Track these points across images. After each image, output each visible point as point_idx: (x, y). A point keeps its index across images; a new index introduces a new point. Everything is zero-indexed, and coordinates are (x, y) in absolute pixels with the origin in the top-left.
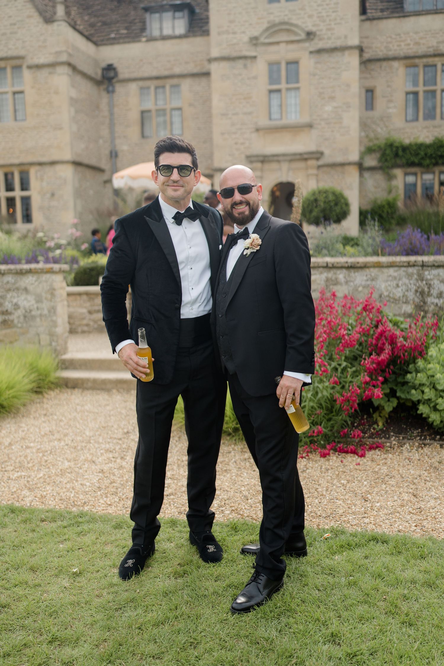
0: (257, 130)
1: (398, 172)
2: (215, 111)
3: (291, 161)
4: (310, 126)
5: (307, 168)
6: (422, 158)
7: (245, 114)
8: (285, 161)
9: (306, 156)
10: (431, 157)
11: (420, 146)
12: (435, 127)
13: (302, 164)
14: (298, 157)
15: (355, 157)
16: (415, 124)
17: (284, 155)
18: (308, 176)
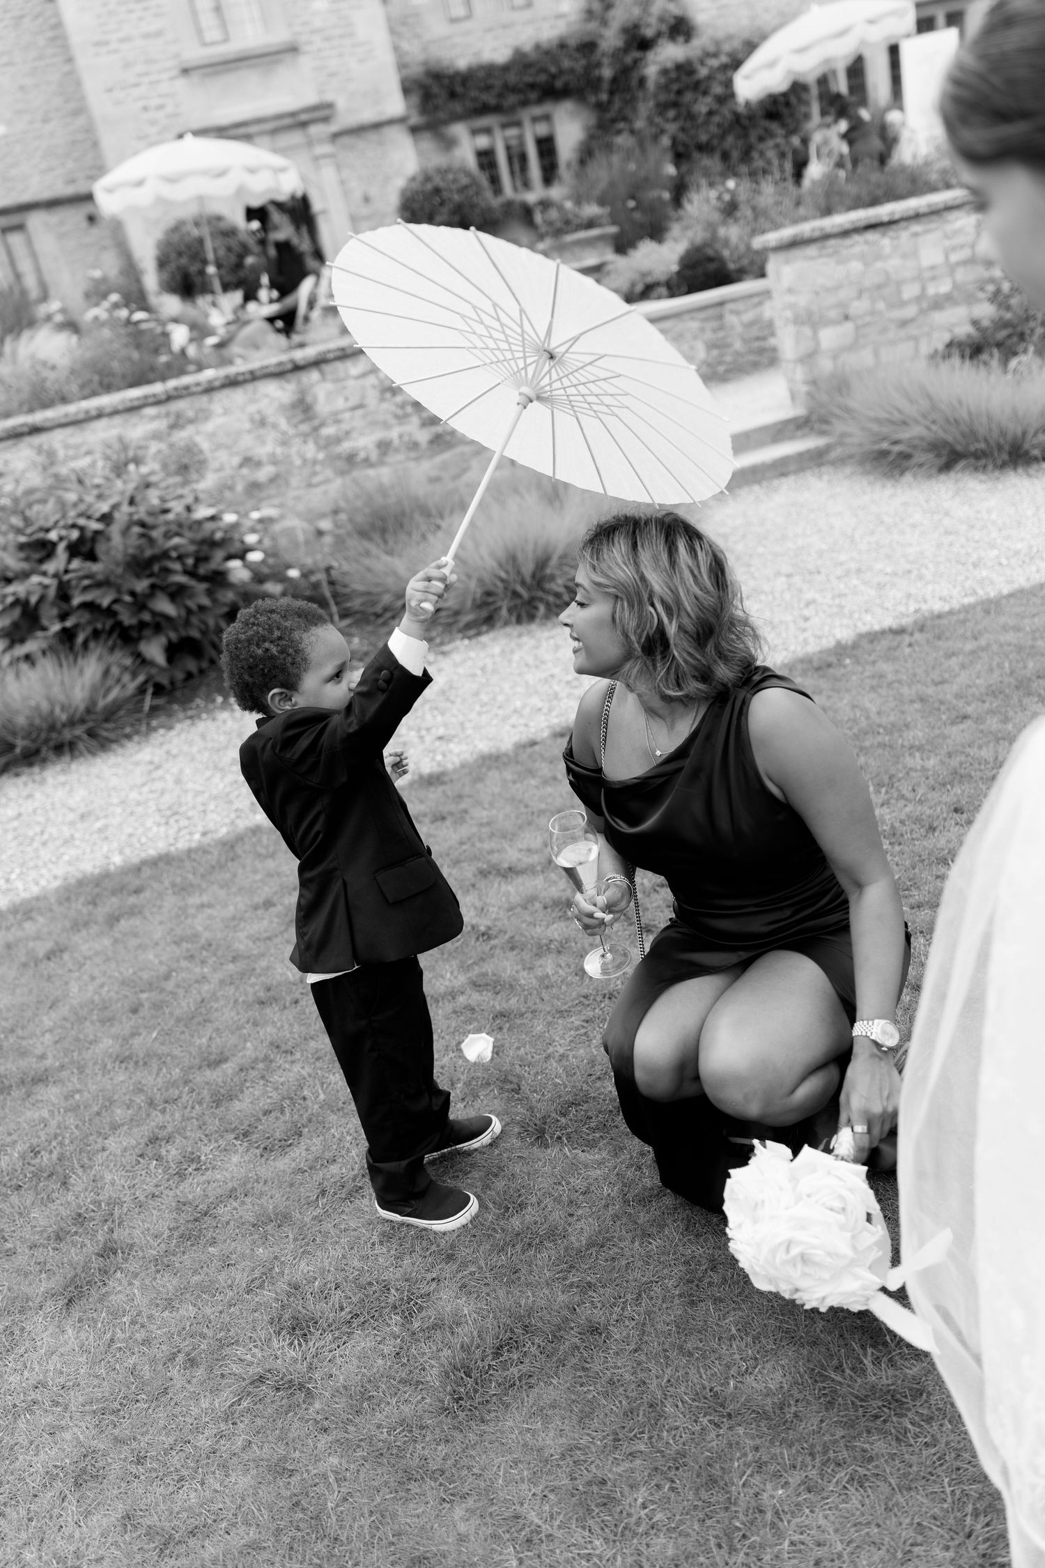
0: (185, 71)
1: (459, 130)
2: (76, 39)
3: (274, 132)
4: (293, 49)
5: (310, 144)
6: (500, 96)
7: (147, 36)
8: (262, 133)
9: (304, 117)
10: (514, 90)
11: (490, 70)
12: (505, 27)
13: (296, 137)
14: (287, 121)
15: (396, 105)
16: (467, 25)
17: (259, 121)
18: (316, 159)
